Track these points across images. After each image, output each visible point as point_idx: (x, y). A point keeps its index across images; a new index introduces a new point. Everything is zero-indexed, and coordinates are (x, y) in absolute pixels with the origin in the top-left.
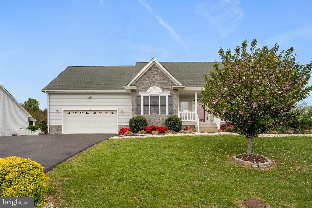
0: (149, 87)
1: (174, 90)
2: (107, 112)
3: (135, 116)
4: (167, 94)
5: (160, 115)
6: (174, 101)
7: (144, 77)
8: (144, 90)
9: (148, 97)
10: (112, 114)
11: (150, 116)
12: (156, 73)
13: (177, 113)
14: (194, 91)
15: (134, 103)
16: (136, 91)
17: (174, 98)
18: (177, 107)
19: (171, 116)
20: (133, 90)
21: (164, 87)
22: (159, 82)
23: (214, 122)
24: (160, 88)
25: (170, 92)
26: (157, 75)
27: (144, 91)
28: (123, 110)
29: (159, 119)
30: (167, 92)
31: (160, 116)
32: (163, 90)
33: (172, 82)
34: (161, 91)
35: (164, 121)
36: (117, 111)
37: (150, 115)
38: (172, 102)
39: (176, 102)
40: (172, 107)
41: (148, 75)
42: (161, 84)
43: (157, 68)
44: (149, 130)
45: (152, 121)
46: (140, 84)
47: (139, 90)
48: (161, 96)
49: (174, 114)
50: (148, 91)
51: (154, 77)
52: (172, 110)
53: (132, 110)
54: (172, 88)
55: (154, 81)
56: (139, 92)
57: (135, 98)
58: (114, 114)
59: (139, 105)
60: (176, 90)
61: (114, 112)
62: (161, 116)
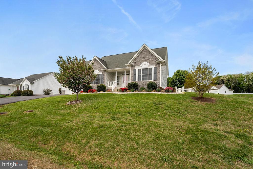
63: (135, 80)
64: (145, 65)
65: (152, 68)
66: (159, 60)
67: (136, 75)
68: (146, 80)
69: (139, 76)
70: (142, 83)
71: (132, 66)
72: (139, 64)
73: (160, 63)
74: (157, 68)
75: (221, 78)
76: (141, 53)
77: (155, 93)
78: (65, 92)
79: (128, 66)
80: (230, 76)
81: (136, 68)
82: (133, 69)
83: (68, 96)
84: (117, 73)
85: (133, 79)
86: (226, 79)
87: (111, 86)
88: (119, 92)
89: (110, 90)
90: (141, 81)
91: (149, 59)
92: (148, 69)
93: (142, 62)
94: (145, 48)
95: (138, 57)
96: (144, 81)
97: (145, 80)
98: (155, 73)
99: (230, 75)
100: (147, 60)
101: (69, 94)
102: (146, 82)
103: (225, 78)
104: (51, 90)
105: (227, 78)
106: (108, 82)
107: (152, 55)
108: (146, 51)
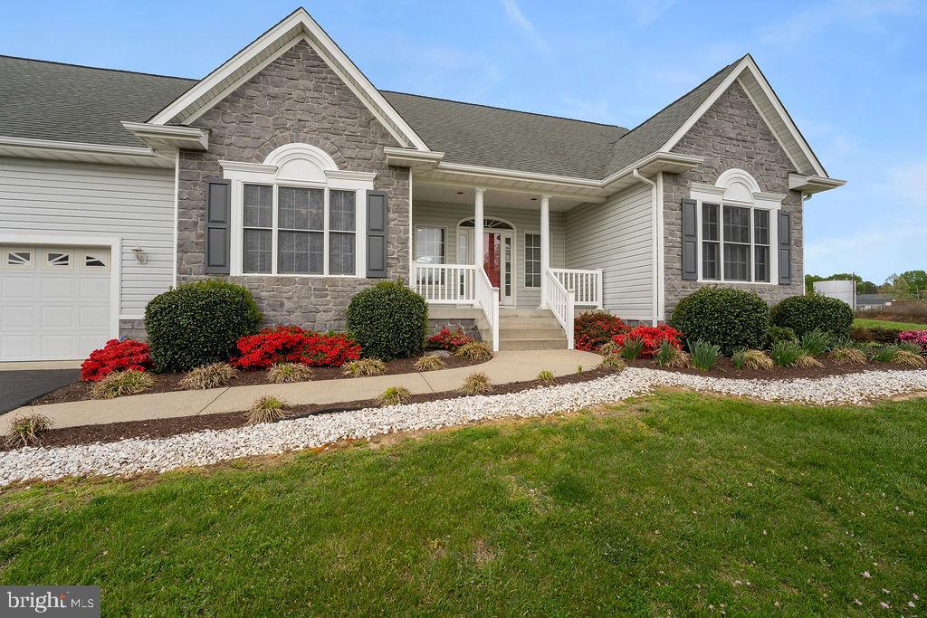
0: (276, 146)
1: (392, 167)
2: (59, 254)
3: (199, 278)
4: (362, 185)
5: (326, 274)
6: (391, 215)
7: (250, 92)
8: (247, 153)
9: (267, 188)
10: (88, 264)
11: (278, 280)
12: (311, 85)
13: (406, 268)
14: (473, 183)
15: (194, 216)
16: (208, 156)
17: (392, 203)
18: (405, 243)
19: (377, 281)
20: (190, 153)
21: (349, 153)
22: (327, 125)
23: (543, 306)
24: (331, 154)
25: (374, 174)
26: (316, 95)
27: (248, 160)
28: (146, 250)
29: (320, 292)
30: (361, 174)
31: (324, 281)
32: (342, 164)
33: (386, 134)
34: (335, 168)
35: (342, 303)
36: (115, 251)
37: (274, 273)
38: (385, 221)
39: (403, 223)
40: (385, 242)
41: (272, 90)
42: (333, 138)
43: (316, 63)
44: (256, 356)
45: (288, 305)
46: (229, 126)
47: (221, 155)
48: (334, 193)
49: (391, 273)
50: (271, 160)
51: (301, 101)
52: (384, 256)
53: (182, 248)
54: (384, 159)
55: (299, 117)
56: (222, 162)
57: (198, 192)
58: (99, 264)
59: (217, 225)
60: (402, 170)
61: (97, 257)
62: (333, 283)
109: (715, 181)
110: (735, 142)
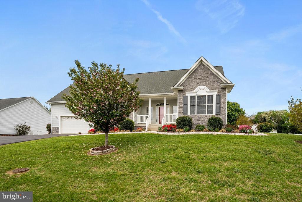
63: (185, 112)
64: (202, 90)
65: (212, 96)
66: (224, 83)
67: (187, 104)
68: (204, 114)
69: (192, 107)
70: (197, 118)
71: (181, 91)
72: (192, 88)
73: (225, 88)
74: (221, 95)
75: (263, 115)
76: (195, 71)
77: (225, 134)
78: (59, 131)
79: (175, 90)
80: (274, 113)
81: (187, 95)
82: (182, 95)
83: (73, 137)
84: (152, 101)
85: (182, 112)
86: (268, 116)
87: (144, 123)
88: (163, 132)
89: (142, 128)
90: (196, 114)
91: (209, 82)
92: (207, 97)
93: (198, 84)
94: (202, 63)
95: (190, 77)
96: (201, 116)
97: (202, 114)
98: (218, 103)
99: (273, 111)
100: (205, 83)
101: (75, 134)
102: (204, 117)
103: (268, 114)
104: (29, 127)
105: (270, 115)
106: (137, 115)
107: (213, 74)
108: (204, 69)
109: (194, 90)
110: (201, 79)
